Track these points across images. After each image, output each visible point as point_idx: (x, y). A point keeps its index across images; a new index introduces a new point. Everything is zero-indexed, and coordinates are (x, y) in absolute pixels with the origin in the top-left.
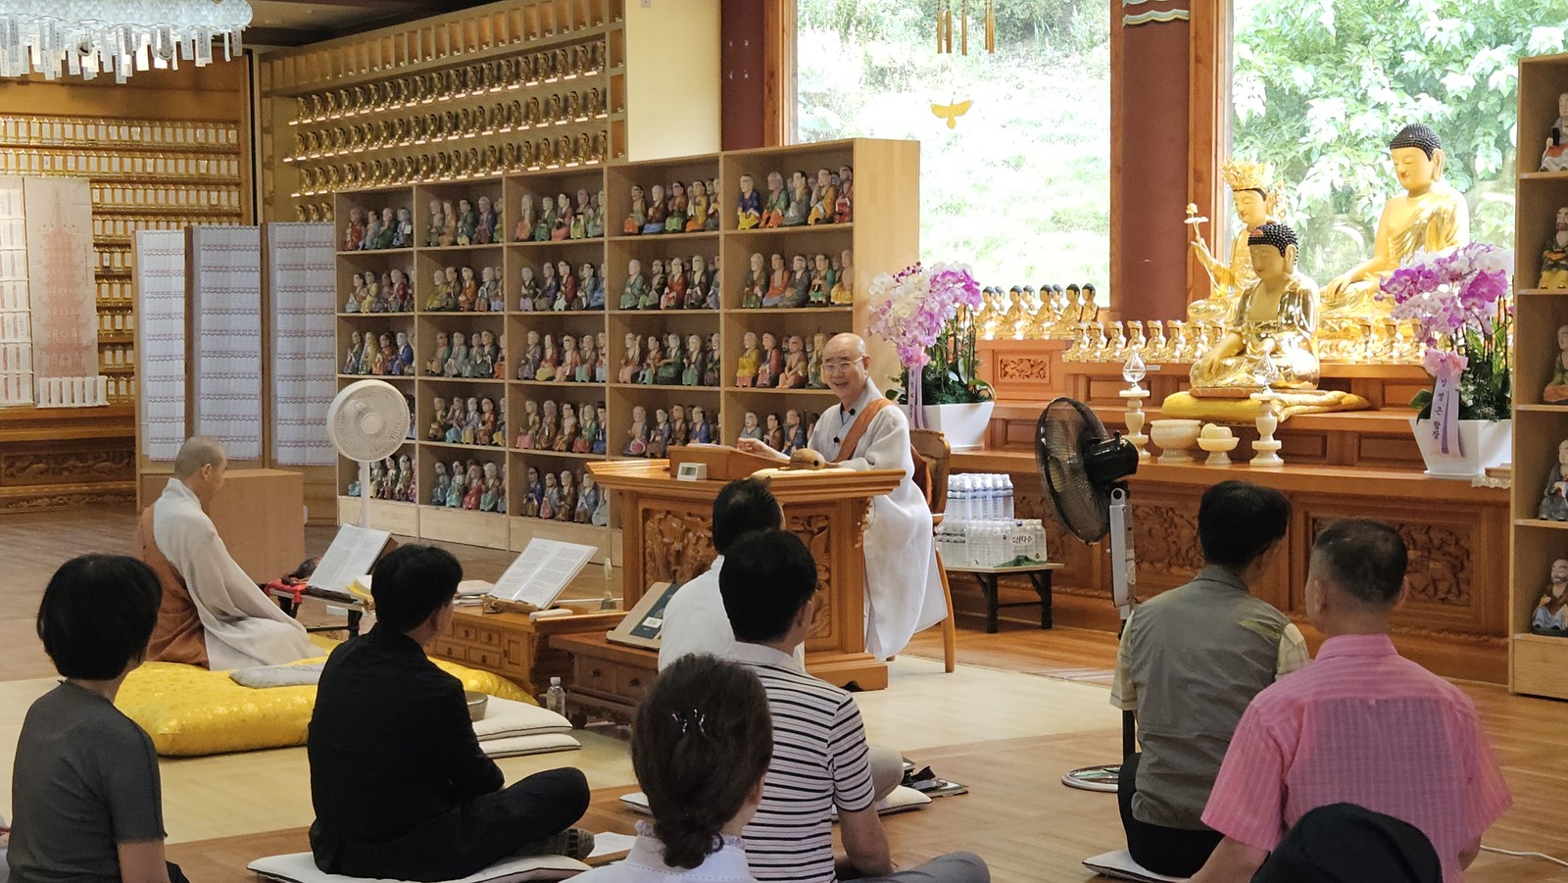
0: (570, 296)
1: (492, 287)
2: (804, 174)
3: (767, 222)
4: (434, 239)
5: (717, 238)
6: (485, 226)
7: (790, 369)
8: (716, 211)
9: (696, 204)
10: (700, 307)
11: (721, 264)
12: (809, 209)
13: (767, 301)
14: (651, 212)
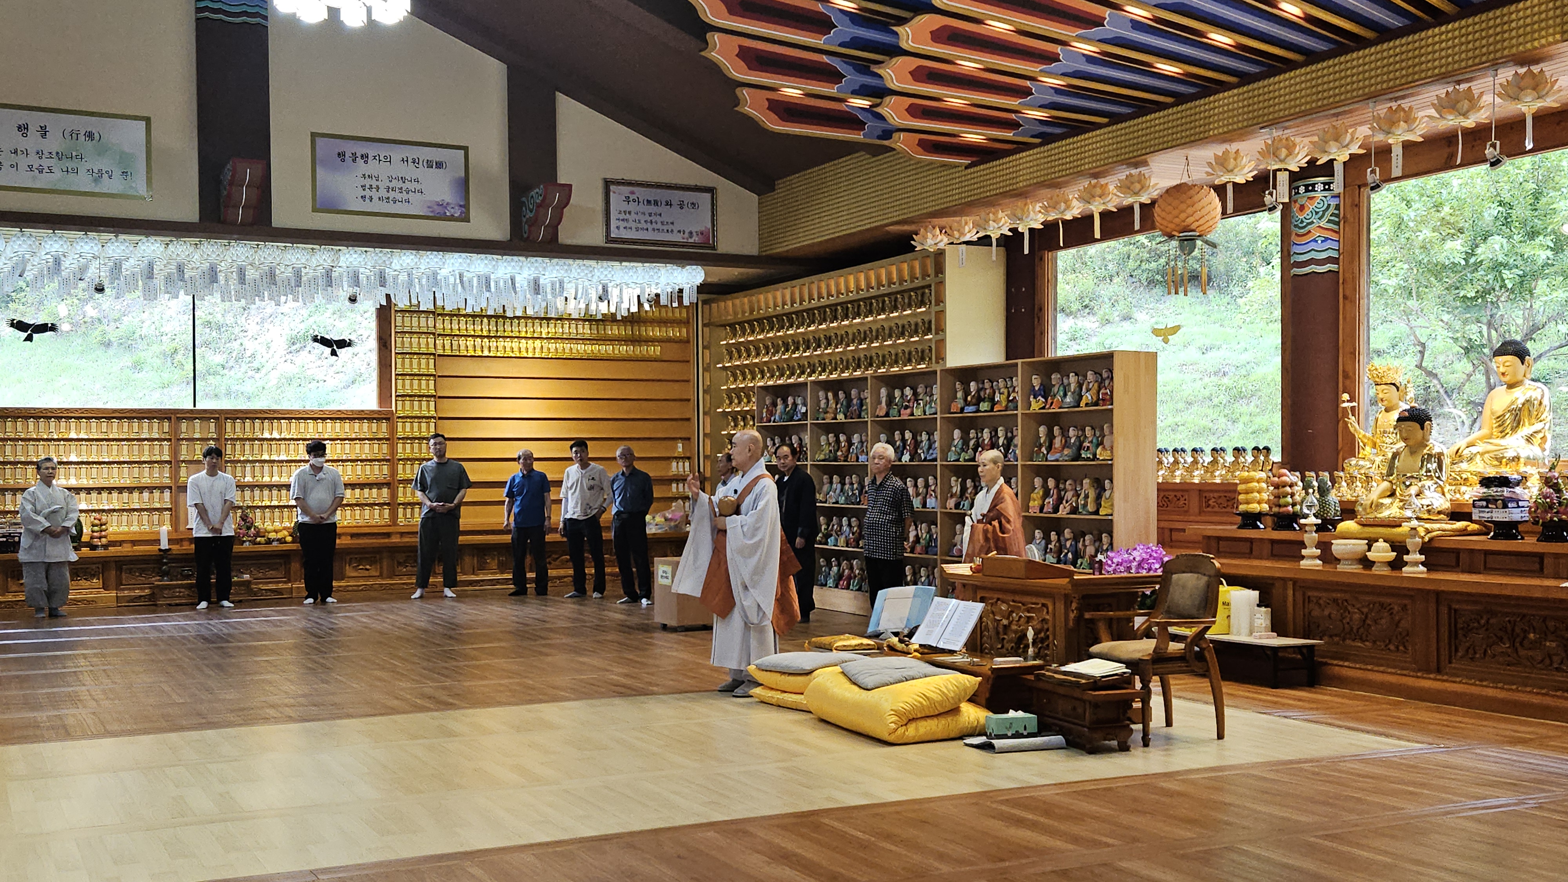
0: (913, 452)
1: (859, 447)
2: (1076, 374)
3: (1051, 406)
4: (822, 415)
5: (1017, 414)
6: (855, 407)
7: (1067, 502)
8: (1015, 398)
9: (1001, 393)
11: (1018, 433)
12: (1081, 397)
13: (1050, 457)
14: (969, 398)
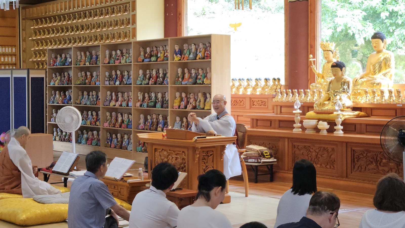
0: (121, 80)
1: (96, 78)
2: (195, 45)
3: (183, 59)
4: (78, 63)
5: (168, 63)
6: (94, 59)
7: (191, 104)
8: (167, 55)
9: (161, 53)
10: (162, 85)
11: (169, 72)
12: (197, 55)
13: (183, 83)
14: (146, 55)
